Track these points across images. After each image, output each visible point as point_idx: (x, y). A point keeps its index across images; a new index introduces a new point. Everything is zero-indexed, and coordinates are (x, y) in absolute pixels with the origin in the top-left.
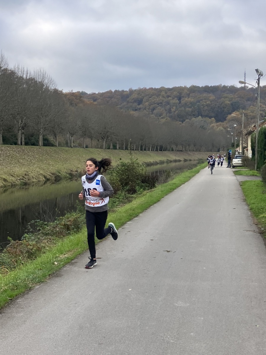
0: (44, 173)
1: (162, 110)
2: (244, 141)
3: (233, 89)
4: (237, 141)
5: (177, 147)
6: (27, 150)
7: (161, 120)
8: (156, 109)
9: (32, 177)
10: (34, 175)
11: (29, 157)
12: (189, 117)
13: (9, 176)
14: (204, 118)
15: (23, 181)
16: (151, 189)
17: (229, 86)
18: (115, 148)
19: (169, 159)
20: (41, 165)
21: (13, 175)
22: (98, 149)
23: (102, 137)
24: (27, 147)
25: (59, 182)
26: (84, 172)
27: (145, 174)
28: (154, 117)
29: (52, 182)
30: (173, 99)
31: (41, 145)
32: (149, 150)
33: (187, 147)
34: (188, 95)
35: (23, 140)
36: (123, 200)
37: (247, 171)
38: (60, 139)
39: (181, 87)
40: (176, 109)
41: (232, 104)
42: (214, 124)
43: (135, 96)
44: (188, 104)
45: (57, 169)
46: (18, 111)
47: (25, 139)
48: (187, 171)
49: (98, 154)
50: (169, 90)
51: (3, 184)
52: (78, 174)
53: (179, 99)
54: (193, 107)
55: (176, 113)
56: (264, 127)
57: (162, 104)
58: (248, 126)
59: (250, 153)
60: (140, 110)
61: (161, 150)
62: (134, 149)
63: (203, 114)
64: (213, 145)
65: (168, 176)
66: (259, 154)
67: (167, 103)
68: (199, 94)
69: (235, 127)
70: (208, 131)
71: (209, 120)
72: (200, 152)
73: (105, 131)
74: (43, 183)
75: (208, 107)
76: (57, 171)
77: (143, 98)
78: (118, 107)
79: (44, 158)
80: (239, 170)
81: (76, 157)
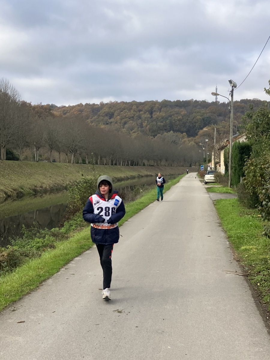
0: (5, 189)
1: (134, 124)
2: (216, 157)
3: (204, 104)
4: (209, 156)
7: (133, 134)
8: (127, 123)
12: (161, 132)
14: (175, 133)
17: (200, 101)
18: (84, 162)
19: (140, 174)
20: (2, 180)
22: (66, 164)
23: (70, 151)
25: (21, 199)
26: (49, 188)
28: (126, 131)
29: (14, 198)
30: (145, 113)
31: (3, 159)
32: (120, 165)
33: (159, 162)
34: (160, 110)
37: (220, 188)
39: (152, 101)
40: (148, 124)
41: (203, 119)
42: (186, 139)
43: (106, 110)
44: (160, 118)
45: (19, 184)
49: (66, 169)
50: (141, 104)
52: (42, 190)
53: (151, 113)
54: (164, 122)
55: (147, 128)
56: (238, 142)
57: (134, 118)
58: (221, 141)
59: (223, 169)
60: (111, 124)
61: (132, 165)
62: (105, 164)
63: (175, 129)
64: (185, 160)
65: (137, 193)
66: (233, 170)
67: (139, 117)
68: (171, 109)
69: (206, 142)
70: (180, 145)
71: (180, 135)
72: (171, 167)
73: (73, 145)
74: (4, 200)
75: (179, 122)
76: (20, 187)
77: (115, 112)
78: (89, 120)
79: (6, 173)
80: (212, 187)
81: (41, 172)
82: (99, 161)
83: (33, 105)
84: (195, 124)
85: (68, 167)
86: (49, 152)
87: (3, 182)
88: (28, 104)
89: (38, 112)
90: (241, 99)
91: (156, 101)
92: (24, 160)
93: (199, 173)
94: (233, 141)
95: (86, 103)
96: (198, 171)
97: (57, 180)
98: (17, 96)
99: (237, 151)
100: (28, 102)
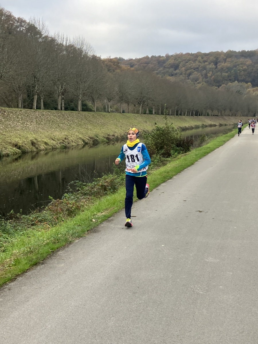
0: (82, 137)
1: (198, 75)
5: (212, 112)
6: (66, 115)
7: (197, 85)
8: (192, 74)
9: (72, 140)
10: (74, 139)
11: (68, 122)
12: (226, 82)
13: (50, 140)
14: (240, 83)
15: (63, 144)
16: (186, 152)
18: (151, 113)
19: (204, 124)
20: (80, 129)
21: (54, 139)
22: (134, 114)
23: (138, 102)
24: (67, 112)
25: (97, 146)
26: (120, 136)
27: (180, 138)
28: (190, 82)
29: (90, 145)
30: (210, 64)
31: (80, 110)
32: (185, 115)
33: (223, 112)
34: (225, 60)
35: (63, 105)
36: (158, 164)
38: (98, 104)
39: (217, 52)
40: (213, 74)
42: (251, 89)
43: (171, 61)
44: (224, 69)
45: (95, 133)
46: (58, 78)
47: (65, 104)
48: (222, 135)
49: (135, 119)
50: (206, 55)
51: (44, 147)
52: (114, 139)
53: (216, 64)
54: (229, 72)
55: (212, 78)
57: (198, 69)
60: (176, 75)
61: (196, 115)
62: (170, 114)
63: (240, 79)
64: (249, 110)
65: (203, 141)
67: (204, 68)
68: (236, 59)
70: (245, 95)
71: (245, 85)
72: (235, 117)
73: (141, 96)
74: (82, 147)
75: (244, 72)
76: (95, 135)
77: (180, 63)
78: (155, 72)
79: (83, 123)
81: (113, 122)
83: (102, 58)
85: (137, 117)
86: (120, 104)
87: (81, 131)
89: (107, 66)
91: (221, 51)
95: (152, 56)
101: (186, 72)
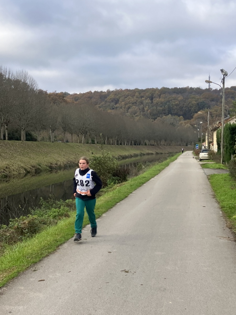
0: (24, 165)
1: (136, 108)
2: (210, 137)
3: (198, 91)
4: (203, 136)
6: (9, 145)
7: (135, 118)
8: (131, 108)
9: (13, 169)
10: (15, 168)
11: (11, 151)
12: (161, 115)
14: (173, 116)
15: (4, 173)
16: (122, 182)
17: (195, 88)
18: (93, 142)
19: (142, 152)
20: (22, 158)
22: (77, 144)
23: (81, 133)
24: (10, 142)
25: (39, 174)
26: (63, 165)
27: (117, 168)
28: (129, 115)
29: (32, 174)
30: (146, 99)
31: (23, 140)
32: (125, 145)
33: (159, 142)
34: (160, 96)
35: (7, 135)
37: (213, 164)
39: (152, 88)
40: (149, 108)
41: (198, 104)
42: (183, 122)
43: (112, 96)
44: (159, 103)
45: (37, 162)
47: (9, 134)
48: (157, 164)
49: (77, 148)
50: (142, 91)
52: (57, 167)
53: (152, 99)
54: (163, 107)
55: (148, 112)
56: (229, 123)
57: (136, 103)
58: (213, 123)
59: (216, 148)
60: (118, 109)
61: (135, 144)
62: (111, 144)
63: (173, 113)
64: (182, 140)
65: (140, 169)
66: (225, 149)
67: (141, 103)
68: (169, 95)
69: (201, 124)
70: (178, 127)
71: (178, 118)
72: (170, 146)
73: (83, 127)
74: (24, 176)
75: (177, 107)
76: (37, 164)
77: (120, 98)
78: (97, 106)
79: (26, 152)
80: (206, 163)
81: (56, 151)
82: (106, 141)
83: (48, 92)
84: (190, 108)
85: (80, 147)
86: (63, 134)
87: (23, 160)
88: (45, 92)
89: (53, 99)
90: (231, 86)
91: (156, 88)
92: (41, 141)
93: (194, 152)
94: (224, 123)
95: (95, 91)
96: (193, 149)
97: (70, 158)
98: (34, 85)
99: (228, 132)
100: (44, 90)
101: (125, 107)
